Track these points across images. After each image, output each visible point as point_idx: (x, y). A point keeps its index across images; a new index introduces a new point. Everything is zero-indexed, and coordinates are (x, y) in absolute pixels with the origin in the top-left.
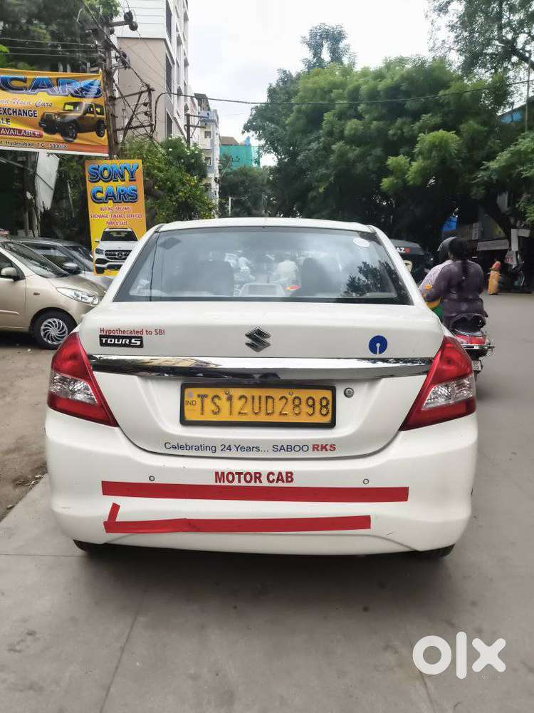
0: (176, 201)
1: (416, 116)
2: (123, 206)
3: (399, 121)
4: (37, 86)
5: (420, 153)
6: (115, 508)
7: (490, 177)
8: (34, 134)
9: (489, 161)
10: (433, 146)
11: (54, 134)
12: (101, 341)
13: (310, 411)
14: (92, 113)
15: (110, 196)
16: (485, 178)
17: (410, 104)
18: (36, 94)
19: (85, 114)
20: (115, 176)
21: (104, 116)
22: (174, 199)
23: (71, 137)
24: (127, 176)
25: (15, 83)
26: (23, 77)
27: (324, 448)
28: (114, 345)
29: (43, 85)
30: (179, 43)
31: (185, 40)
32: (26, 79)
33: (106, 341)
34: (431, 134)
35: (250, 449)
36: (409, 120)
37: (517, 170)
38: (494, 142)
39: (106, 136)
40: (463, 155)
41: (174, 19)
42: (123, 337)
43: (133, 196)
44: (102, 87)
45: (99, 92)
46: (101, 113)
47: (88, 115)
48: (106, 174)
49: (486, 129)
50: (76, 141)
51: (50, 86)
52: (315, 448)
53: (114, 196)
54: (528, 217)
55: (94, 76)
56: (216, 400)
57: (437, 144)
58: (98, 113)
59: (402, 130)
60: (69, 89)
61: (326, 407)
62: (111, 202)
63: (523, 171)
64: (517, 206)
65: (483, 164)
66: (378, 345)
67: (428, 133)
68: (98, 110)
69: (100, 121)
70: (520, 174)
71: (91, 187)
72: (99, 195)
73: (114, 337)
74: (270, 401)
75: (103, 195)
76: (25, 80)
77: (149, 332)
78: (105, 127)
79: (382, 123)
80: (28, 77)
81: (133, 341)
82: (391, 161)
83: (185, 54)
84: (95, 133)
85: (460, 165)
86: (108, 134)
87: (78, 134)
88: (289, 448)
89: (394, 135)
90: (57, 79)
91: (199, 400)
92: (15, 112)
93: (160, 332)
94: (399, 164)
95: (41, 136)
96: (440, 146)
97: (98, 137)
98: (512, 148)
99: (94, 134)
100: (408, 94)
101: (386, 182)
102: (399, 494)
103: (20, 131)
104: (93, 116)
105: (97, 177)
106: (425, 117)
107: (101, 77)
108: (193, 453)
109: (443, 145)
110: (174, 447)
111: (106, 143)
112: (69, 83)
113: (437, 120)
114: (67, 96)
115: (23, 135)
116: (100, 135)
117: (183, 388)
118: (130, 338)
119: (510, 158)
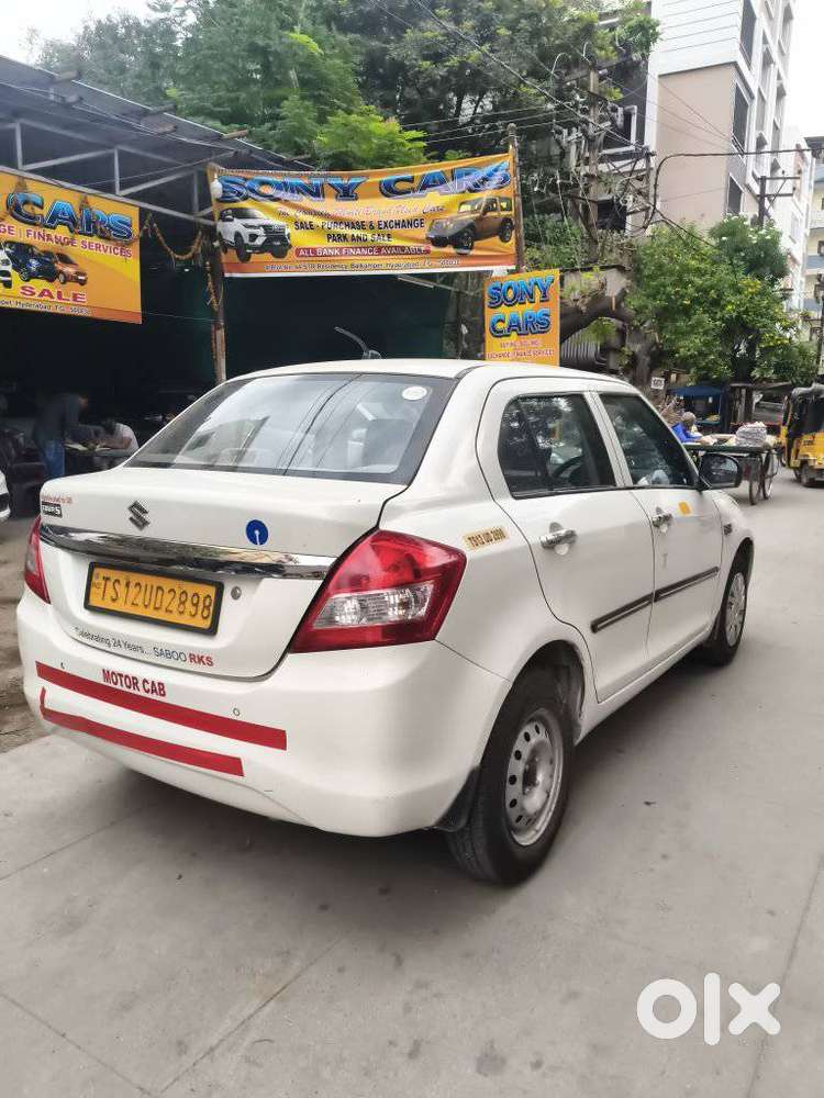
0: (722, 319)
2: (530, 339)
4: (427, 184)
8: (419, 250)
11: (444, 246)
13: (193, 610)
14: (494, 210)
15: (515, 327)
18: (424, 196)
19: (485, 212)
20: (523, 296)
21: (513, 212)
22: (718, 316)
23: (467, 248)
24: (538, 295)
25: (400, 186)
26: (409, 175)
27: (200, 660)
28: (48, 513)
29: (434, 182)
30: (767, 61)
31: (782, 53)
32: (413, 178)
35: (135, 648)
39: (513, 241)
41: (761, 25)
42: (51, 505)
43: (543, 324)
44: (511, 171)
45: (505, 179)
46: (509, 209)
47: (489, 214)
48: (510, 294)
50: (473, 252)
51: (442, 182)
52: (192, 658)
53: (518, 325)
55: (500, 158)
56: (116, 584)
58: (503, 210)
60: (468, 181)
61: (208, 608)
62: (514, 334)
66: (257, 533)
68: (504, 205)
69: (507, 220)
71: (490, 315)
72: (500, 326)
73: (47, 504)
74: (160, 592)
75: (506, 325)
76: (411, 180)
78: (512, 228)
80: (416, 174)
81: (56, 509)
83: (779, 77)
84: (497, 237)
86: (517, 239)
87: (476, 243)
88: (168, 654)
90: (452, 171)
91: (103, 582)
92: (397, 224)
95: (428, 252)
97: (502, 244)
99: (496, 239)
102: (274, 738)
103: (403, 248)
104: (495, 214)
105: (499, 299)
107: (511, 157)
111: (513, 250)
112: (467, 174)
114: (463, 192)
115: (407, 254)
116: (504, 239)
117: (92, 567)
118: (54, 506)
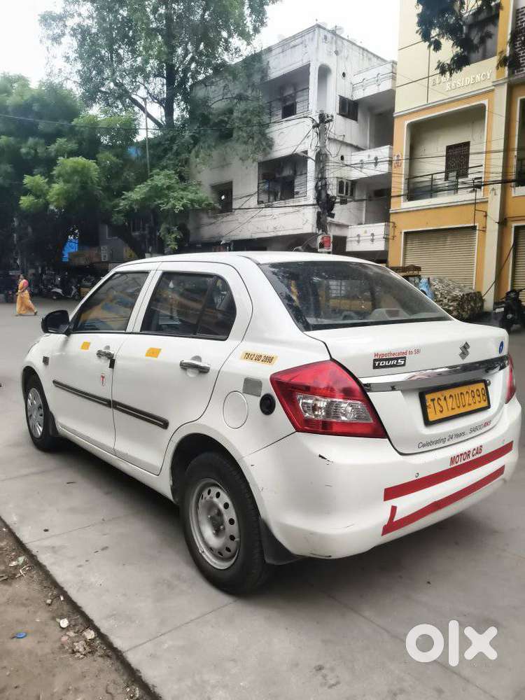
1: (50, 138)
3: (31, 141)
5: (60, 175)
6: (394, 509)
7: (130, 206)
9: (128, 191)
10: (75, 171)
12: (374, 364)
13: (479, 399)
16: (127, 207)
17: (42, 126)
27: (487, 424)
28: (385, 367)
33: (379, 364)
34: (71, 159)
35: (460, 435)
36: (42, 141)
37: (156, 203)
38: (130, 175)
40: (102, 184)
42: (392, 359)
49: (121, 161)
54: (169, 245)
56: (439, 401)
57: (79, 169)
59: (36, 150)
61: (484, 394)
63: (161, 204)
64: (158, 234)
65: (123, 194)
66: (501, 348)
67: (68, 158)
70: (158, 207)
73: (386, 360)
74: (463, 396)
77: (411, 353)
79: (11, 139)
81: (399, 361)
82: (27, 180)
85: (101, 192)
88: (476, 428)
89: (28, 153)
91: (432, 403)
93: (417, 351)
94: (37, 183)
96: (81, 172)
98: (149, 182)
100: (40, 115)
101: (25, 201)
106: (60, 141)
108: (434, 447)
109: (86, 171)
110: (424, 446)
113: (73, 145)
118: (397, 359)
119: (148, 191)
